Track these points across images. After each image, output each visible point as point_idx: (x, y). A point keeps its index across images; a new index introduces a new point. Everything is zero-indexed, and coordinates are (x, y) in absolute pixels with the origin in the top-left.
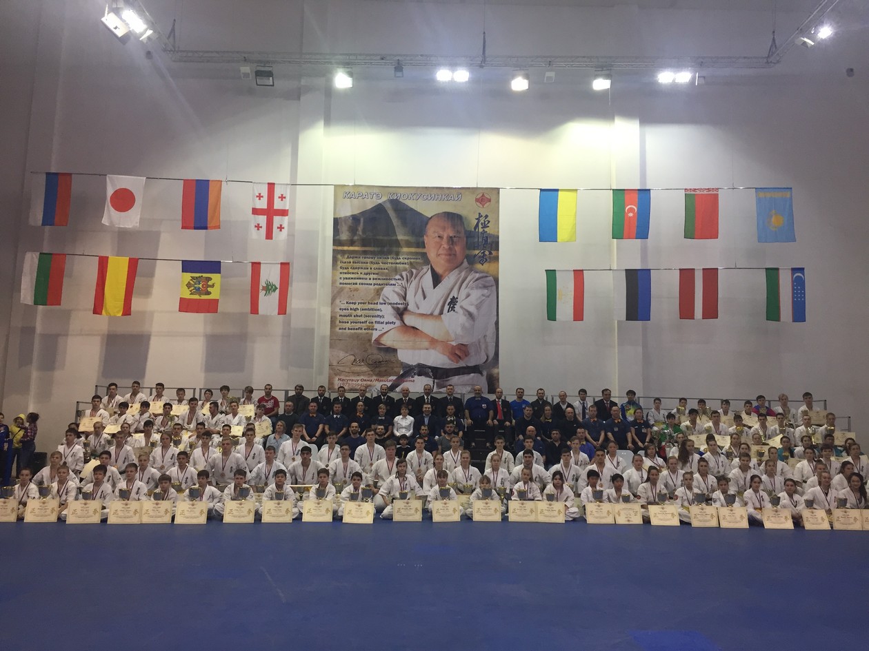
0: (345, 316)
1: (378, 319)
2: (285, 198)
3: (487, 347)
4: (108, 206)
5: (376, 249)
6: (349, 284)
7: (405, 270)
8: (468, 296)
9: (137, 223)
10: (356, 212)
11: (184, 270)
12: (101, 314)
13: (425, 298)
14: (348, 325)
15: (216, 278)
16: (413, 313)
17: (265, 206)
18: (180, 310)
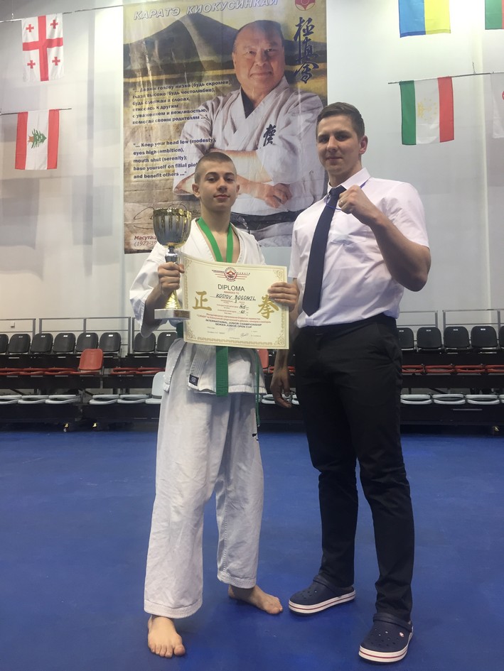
3: (313, 185)
5: (174, 76)
6: (145, 122)
7: (210, 98)
8: (288, 123)
10: (150, 34)
13: (235, 130)
14: (144, 172)
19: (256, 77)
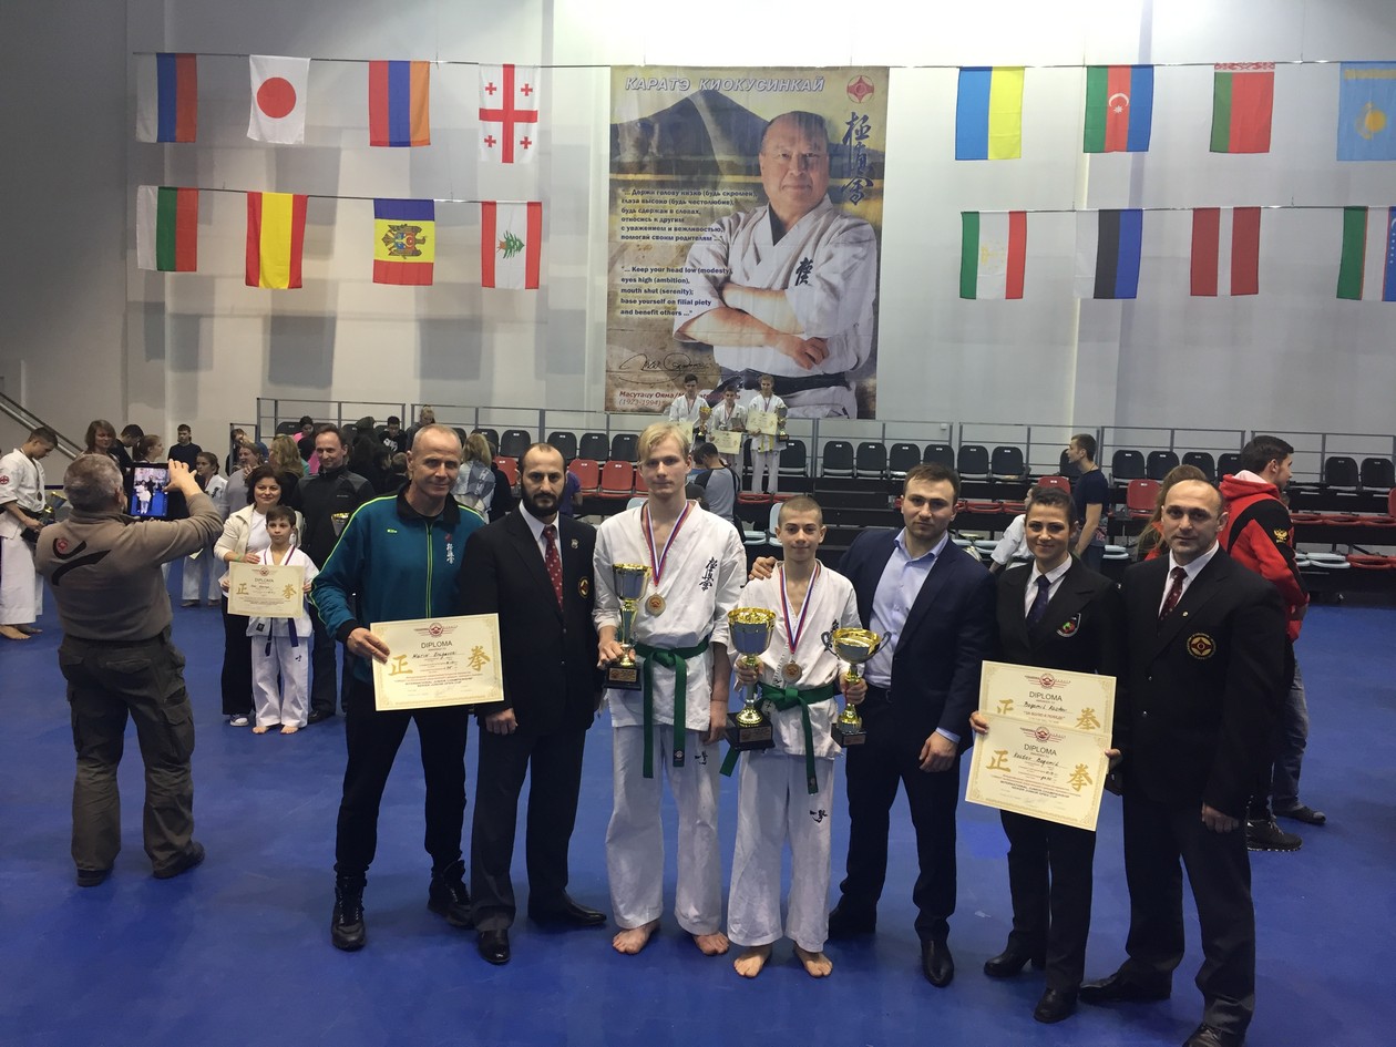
0: (630, 291)
1: (682, 297)
2: (531, 90)
3: (858, 343)
4: (255, 110)
5: (680, 178)
6: (637, 238)
7: (727, 213)
8: (830, 257)
9: (300, 135)
10: (648, 113)
11: (379, 214)
12: (257, 285)
13: (758, 260)
14: (636, 306)
15: (427, 228)
16: (740, 287)
17: (500, 106)
18: (376, 280)
19: (789, 190)
